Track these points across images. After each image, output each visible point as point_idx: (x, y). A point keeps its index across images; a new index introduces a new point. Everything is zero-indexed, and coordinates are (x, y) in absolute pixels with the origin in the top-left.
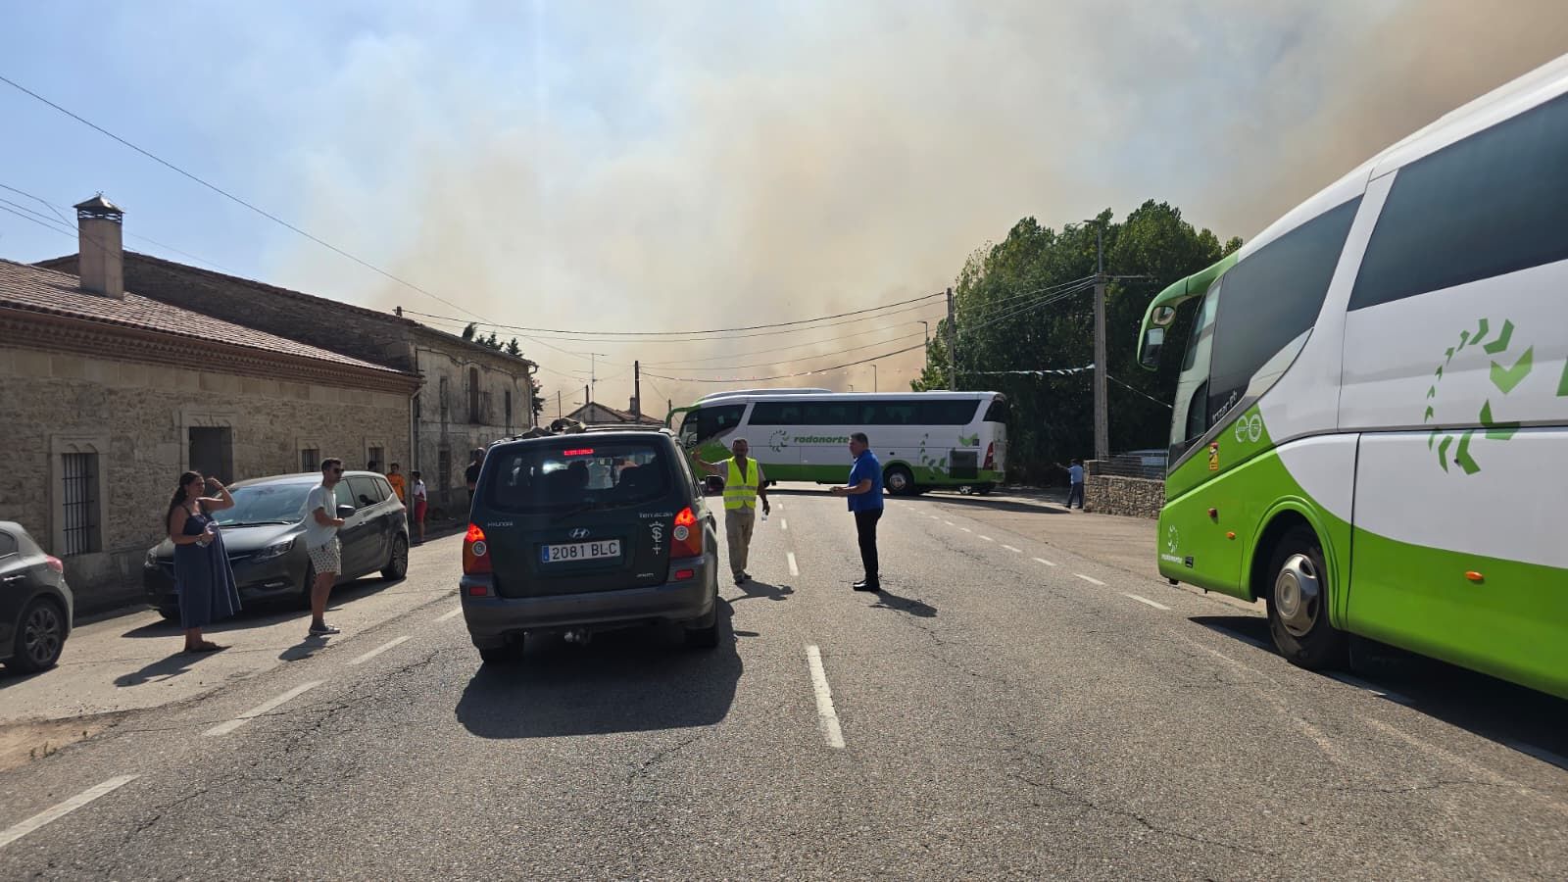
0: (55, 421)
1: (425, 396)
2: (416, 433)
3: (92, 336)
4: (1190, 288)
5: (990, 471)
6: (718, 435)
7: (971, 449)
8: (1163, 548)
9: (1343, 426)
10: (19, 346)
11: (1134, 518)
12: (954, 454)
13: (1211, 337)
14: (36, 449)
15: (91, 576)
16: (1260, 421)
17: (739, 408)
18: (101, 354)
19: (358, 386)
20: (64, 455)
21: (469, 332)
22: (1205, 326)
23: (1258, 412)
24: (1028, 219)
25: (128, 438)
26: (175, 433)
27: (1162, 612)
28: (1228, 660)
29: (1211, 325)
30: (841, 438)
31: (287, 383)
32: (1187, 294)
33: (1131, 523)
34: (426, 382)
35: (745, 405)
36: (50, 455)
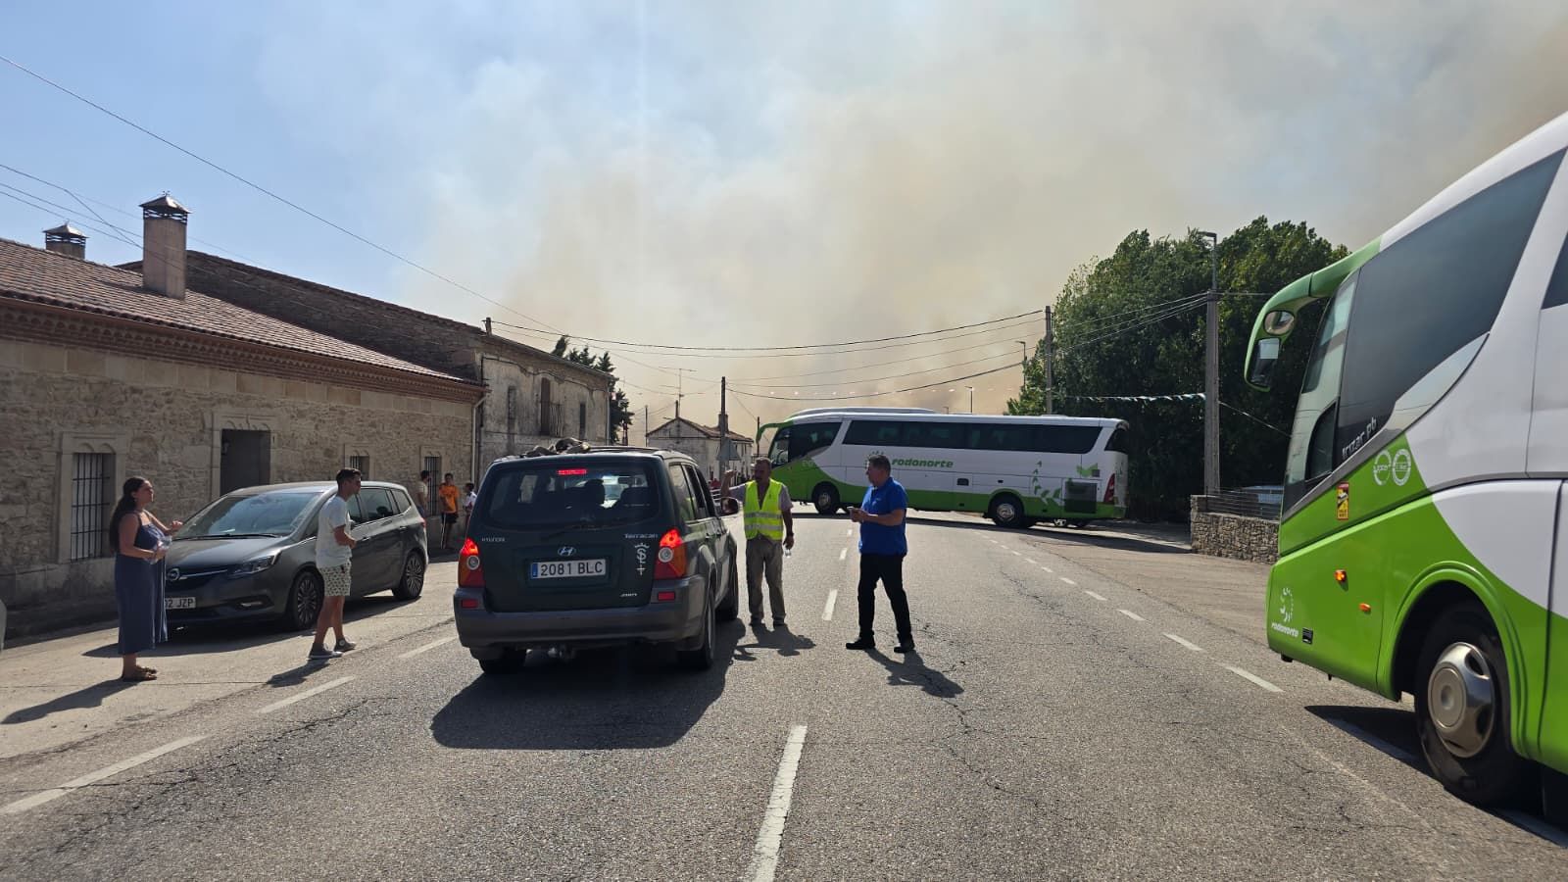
0: (69, 418)
1: (490, 406)
2: (479, 444)
3: (113, 331)
4: (1314, 288)
5: (1110, 506)
6: (809, 454)
7: (1089, 480)
8: (1273, 617)
9: (1533, 469)
10: (32, 340)
11: (1247, 563)
12: (1071, 486)
13: (1341, 348)
14: (45, 447)
15: (101, 582)
16: (1409, 458)
17: (834, 426)
18: (124, 351)
19: (415, 393)
20: (77, 455)
21: (562, 345)
22: (1335, 332)
23: (1407, 447)
24: (1139, 233)
25: (152, 439)
26: (206, 436)
27: (1272, 695)
28: (1360, 783)
29: (1342, 333)
30: (944, 462)
31: (335, 388)
32: (1310, 295)
33: (1241, 570)
34: (490, 391)
35: (840, 423)
36: (59, 454)
